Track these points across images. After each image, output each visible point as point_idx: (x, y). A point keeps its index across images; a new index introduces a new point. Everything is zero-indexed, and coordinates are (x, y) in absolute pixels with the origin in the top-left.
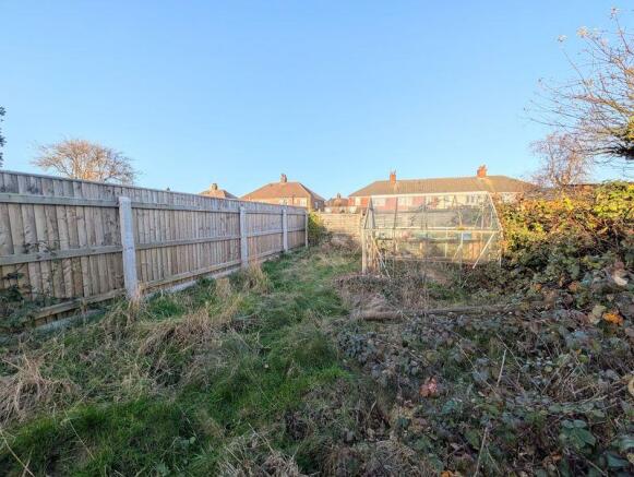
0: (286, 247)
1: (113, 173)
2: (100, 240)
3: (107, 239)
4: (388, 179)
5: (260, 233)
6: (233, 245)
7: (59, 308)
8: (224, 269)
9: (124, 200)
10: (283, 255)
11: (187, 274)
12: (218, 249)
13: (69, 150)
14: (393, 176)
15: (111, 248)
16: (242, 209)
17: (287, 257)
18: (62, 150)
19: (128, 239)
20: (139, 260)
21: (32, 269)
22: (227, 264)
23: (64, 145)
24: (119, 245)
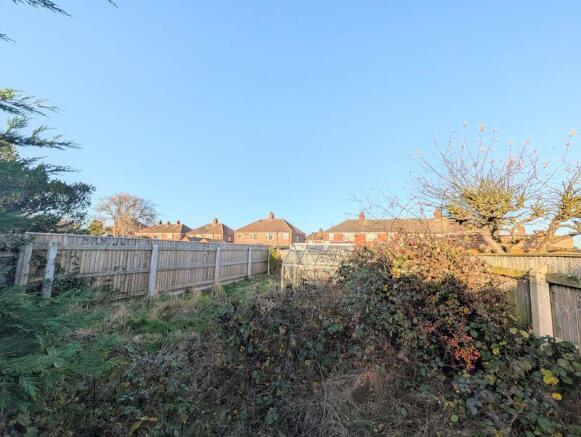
0: (249, 273)
1: (142, 215)
2: (142, 266)
3: (145, 266)
4: (358, 218)
5: (230, 263)
6: (209, 271)
7: (120, 297)
8: (202, 285)
9: (155, 246)
10: (246, 278)
11: (179, 286)
12: (199, 274)
13: (117, 200)
14: (362, 216)
15: (145, 270)
16: (219, 248)
17: (250, 281)
18: (112, 200)
19: (154, 265)
20: (157, 276)
21: (115, 278)
22: (205, 282)
23: (114, 196)
24: (149, 268)
